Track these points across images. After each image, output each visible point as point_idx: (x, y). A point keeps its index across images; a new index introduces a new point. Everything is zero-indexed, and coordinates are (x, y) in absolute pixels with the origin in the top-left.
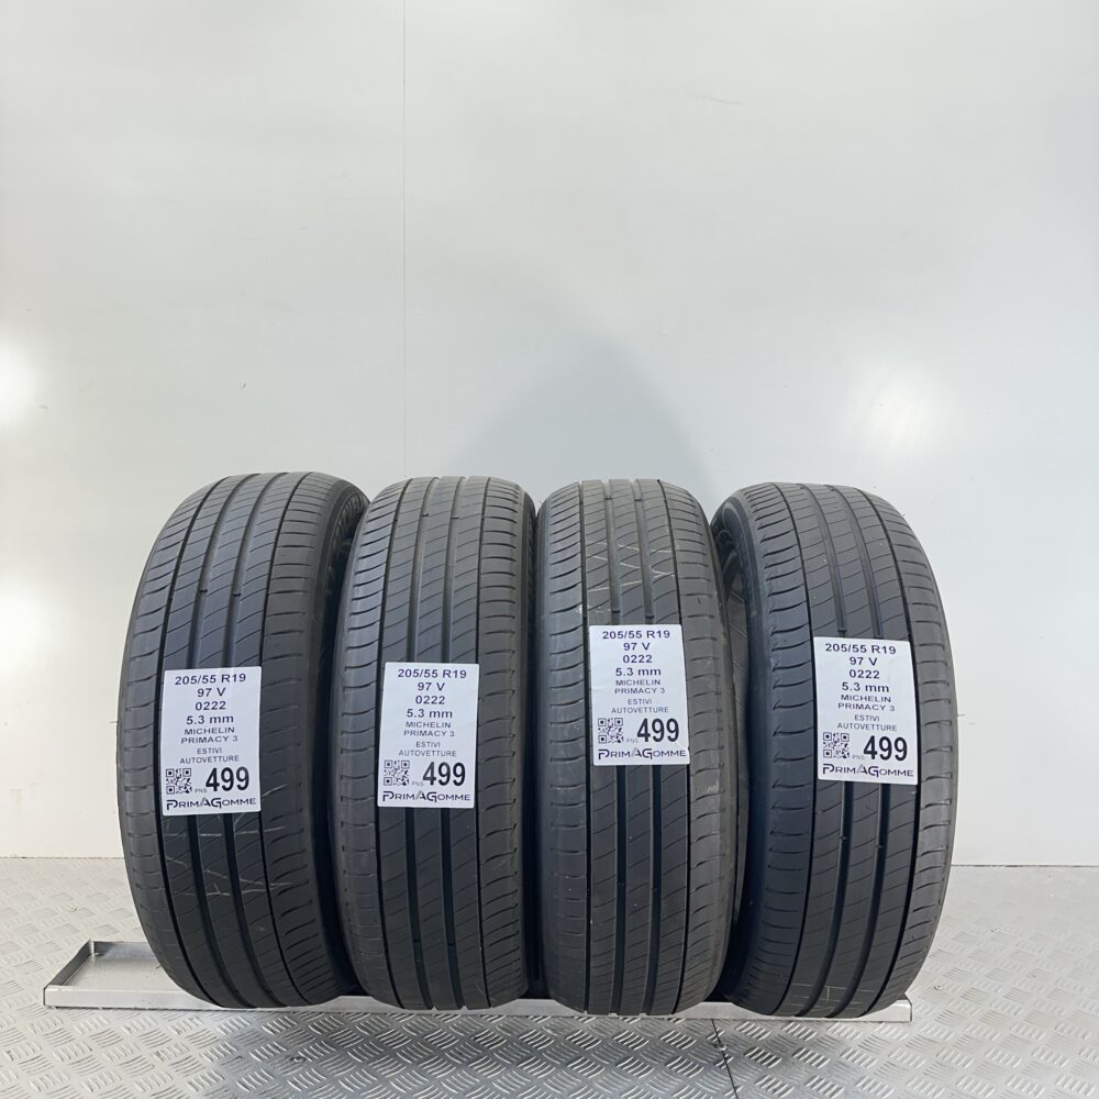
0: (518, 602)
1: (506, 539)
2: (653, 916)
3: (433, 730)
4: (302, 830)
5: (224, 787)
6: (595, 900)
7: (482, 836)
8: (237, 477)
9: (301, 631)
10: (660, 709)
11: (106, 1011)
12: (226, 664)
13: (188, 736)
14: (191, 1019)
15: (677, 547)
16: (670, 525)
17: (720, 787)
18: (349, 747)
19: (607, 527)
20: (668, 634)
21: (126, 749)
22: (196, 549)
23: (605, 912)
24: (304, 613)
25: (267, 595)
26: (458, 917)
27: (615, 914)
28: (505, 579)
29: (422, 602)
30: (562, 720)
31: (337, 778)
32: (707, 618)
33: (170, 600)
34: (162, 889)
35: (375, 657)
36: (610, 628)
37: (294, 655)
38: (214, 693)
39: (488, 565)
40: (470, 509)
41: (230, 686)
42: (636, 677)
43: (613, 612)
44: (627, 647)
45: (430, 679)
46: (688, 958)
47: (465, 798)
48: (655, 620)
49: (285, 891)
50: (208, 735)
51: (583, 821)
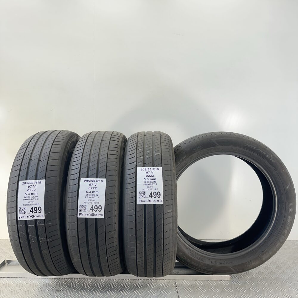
0: (118, 162)
1: (116, 146)
2: (154, 246)
3: (93, 196)
4: (56, 224)
5: (35, 212)
6: (138, 242)
7: (106, 226)
8: (43, 132)
9: (57, 170)
10: (156, 189)
11: (7, 278)
12: (36, 179)
13: (25, 198)
14: (31, 280)
15: (162, 147)
16: (161, 142)
17: (172, 210)
18: (70, 201)
19: (144, 142)
20: (158, 169)
21: (9, 202)
22: (30, 149)
23: (141, 245)
24: (58, 165)
25: (48, 161)
26: (100, 248)
27: (143, 246)
28: (115, 156)
29: (91, 162)
30: (129, 192)
31: (67, 209)
32: (169, 165)
33: (22, 162)
34: (18, 241)
35: (78, 177)
36: (143, 168)
37: (55, 176)
38: (33, 186)
39: (110, 152)
40: (107, 138)
41: (37, 185)
42: (149, 181)
43: (144, 164)
44: (147, 173)
45: (93, 183)
46: (164, 259)
47: (102, 215)
48: (155, 166)
49: (52, 241)
50: (30, 198)
51: (134, 220)
